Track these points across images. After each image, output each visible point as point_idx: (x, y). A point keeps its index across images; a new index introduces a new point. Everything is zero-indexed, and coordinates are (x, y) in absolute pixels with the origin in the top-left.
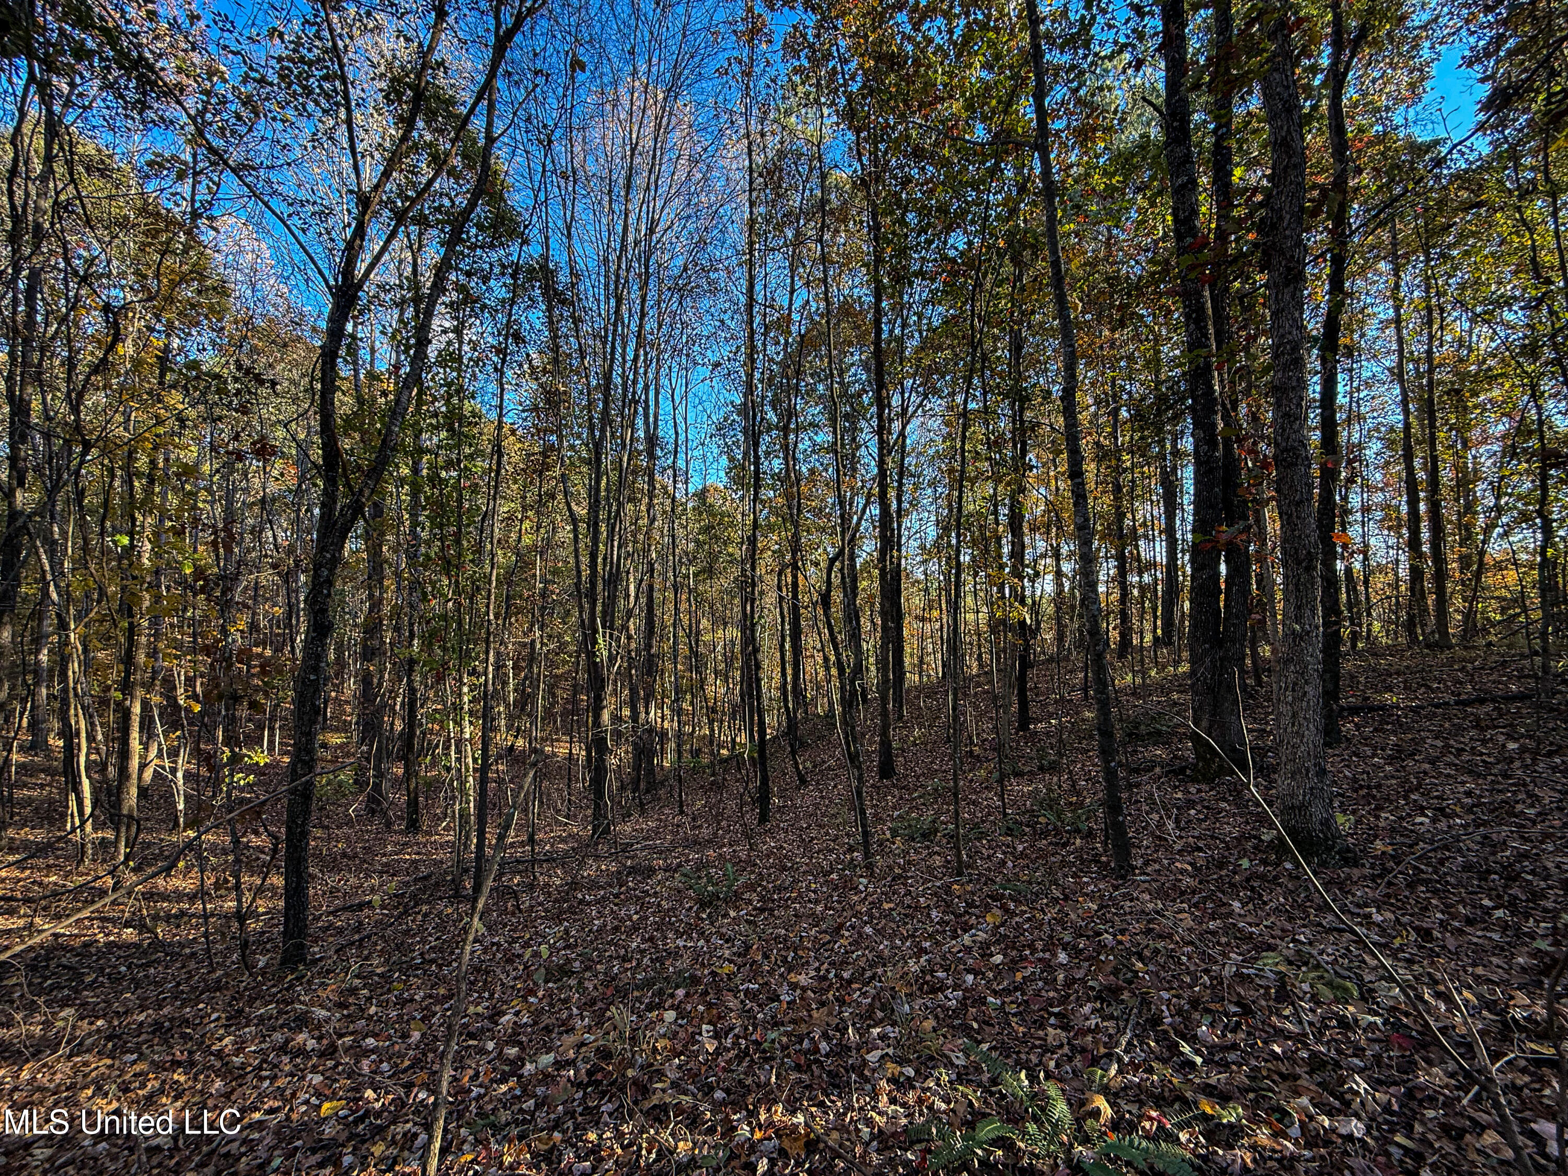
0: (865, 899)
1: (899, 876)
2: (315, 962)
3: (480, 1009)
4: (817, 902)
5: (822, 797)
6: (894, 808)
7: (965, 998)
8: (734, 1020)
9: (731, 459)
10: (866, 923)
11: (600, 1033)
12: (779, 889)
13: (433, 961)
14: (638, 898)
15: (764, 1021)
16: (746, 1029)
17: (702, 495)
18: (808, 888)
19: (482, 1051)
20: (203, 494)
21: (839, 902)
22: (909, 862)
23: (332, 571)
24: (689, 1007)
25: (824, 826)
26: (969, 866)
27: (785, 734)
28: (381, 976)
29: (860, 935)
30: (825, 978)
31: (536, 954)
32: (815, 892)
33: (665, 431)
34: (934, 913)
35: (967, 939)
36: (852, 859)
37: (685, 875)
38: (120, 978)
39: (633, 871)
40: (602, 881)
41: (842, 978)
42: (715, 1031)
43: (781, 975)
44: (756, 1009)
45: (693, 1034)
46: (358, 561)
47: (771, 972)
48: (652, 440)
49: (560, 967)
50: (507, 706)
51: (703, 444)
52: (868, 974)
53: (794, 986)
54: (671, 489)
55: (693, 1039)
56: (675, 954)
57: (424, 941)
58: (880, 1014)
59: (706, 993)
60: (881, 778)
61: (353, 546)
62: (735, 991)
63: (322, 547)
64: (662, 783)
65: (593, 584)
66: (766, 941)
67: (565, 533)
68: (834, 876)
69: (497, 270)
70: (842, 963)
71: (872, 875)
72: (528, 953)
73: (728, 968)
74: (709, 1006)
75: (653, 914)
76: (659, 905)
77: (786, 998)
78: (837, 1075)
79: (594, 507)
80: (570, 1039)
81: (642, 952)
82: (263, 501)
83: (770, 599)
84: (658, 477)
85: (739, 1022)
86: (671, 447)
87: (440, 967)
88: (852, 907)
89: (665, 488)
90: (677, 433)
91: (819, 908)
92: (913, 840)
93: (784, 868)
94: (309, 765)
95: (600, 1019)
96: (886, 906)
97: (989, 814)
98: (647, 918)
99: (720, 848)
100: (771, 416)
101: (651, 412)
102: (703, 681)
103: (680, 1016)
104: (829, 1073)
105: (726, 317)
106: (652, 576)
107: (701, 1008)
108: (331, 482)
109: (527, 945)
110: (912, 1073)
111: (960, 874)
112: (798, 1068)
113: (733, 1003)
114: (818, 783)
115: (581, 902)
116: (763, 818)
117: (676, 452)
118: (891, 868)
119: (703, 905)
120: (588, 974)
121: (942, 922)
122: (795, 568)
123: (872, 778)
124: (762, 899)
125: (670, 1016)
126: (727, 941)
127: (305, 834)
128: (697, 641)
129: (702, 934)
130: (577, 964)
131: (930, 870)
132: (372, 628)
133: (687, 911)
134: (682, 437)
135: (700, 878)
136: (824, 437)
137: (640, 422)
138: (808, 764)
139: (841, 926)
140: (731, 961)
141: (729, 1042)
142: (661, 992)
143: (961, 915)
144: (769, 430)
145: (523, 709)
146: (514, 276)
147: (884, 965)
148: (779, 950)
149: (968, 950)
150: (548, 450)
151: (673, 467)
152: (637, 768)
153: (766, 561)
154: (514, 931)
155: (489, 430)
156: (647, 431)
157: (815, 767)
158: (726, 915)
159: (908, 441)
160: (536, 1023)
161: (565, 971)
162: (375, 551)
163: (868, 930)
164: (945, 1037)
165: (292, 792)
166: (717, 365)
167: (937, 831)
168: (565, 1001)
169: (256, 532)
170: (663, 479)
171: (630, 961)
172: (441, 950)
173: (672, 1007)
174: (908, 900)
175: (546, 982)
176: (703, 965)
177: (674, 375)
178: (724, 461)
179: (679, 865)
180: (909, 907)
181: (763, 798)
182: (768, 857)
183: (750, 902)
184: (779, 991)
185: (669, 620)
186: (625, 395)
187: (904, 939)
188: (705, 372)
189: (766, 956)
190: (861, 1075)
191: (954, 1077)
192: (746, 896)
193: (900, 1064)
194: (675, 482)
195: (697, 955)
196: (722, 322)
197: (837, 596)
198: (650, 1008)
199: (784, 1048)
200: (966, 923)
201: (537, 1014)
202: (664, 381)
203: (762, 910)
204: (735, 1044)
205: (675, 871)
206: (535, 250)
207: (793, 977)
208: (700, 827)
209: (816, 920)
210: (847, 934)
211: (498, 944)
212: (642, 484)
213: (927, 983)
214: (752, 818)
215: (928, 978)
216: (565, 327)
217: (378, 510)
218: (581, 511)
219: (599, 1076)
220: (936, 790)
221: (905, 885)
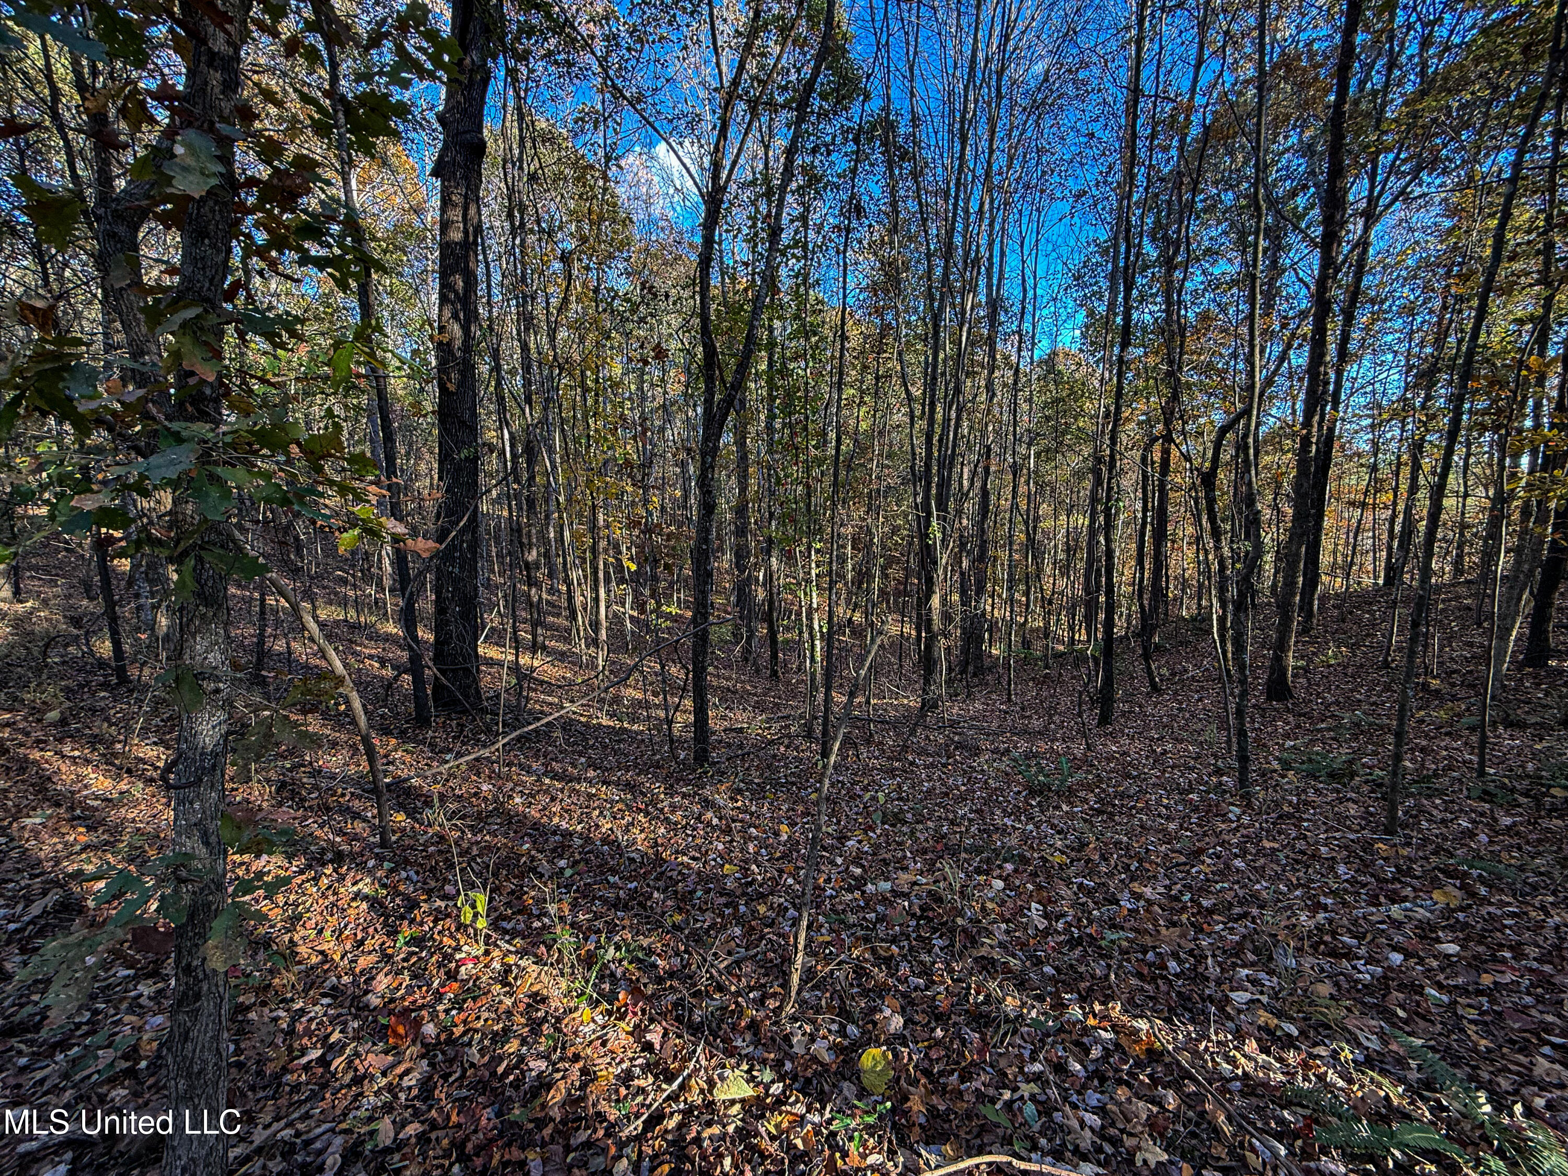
0: (1236, 829)
1: (1289, 816)
2: (715, 763)
3: (830, 830)
4: (1169, 818)
5: (1179, 709)
6: (1287, 736)
7: (1385, 977)
8: (1065, 906)
9: (1091, 314)
10: (1236, 856)
11: (931, 879)
12: (1122, 796)
13: (793, 784)
14: (965, 772)
15: (1100, 919)
16: (1080, 920)
17: (1050, 362)
18: (1159, 802)
19: (833, 863)
20: (628, 404)
21: (1198, 825)
22: (1306, 803)
23: (713, 458)
24: (1017, 883)
25: (1181, 741)
26: (1404, 826)
27: (1136, 635)
28: (758, 785)
29: (1228, 866)
30: (1176, 899)
31: (874, 799)
32: (1166, 807)
33: (1011, 291)
34: (1341, 869)
35: (1396, 911)
36: (1220, 783)
37: (1015, 760)
38: (605, 747)
39: (960, 746)
40: (931, 749)
41: (1200, 905)
42: (1045, 911)
43: (1122, 881)
44: (1091, 905)
45: (1022, 908)
46: (729, 453)
47: (1110, 875)
48: (995, 305)
49: (895, 815)
50: (846, 584)
51: (1055, 300)
52: (1237, 910)
53: (1138, 897)
54: (1014, 359)
55: (1020, 911)
56: (1004, 831)
57: (786, 767)
58: (1251, 957)
59: (1034, 875)
60: (1269, 698)
61: (727, 438)
62: (1069, 883)
63: (706, 439)
64: (990, 669)
65: (928, 466)
66: (1106, 844)
67: (899, 417)
68: (1194, 796)
69: (838, 140)
70: (1200, 889)
71: (1249, 805)
72: (867, 796)
73: (1058, 858)
74: (1039, 887)
75: (981, 789)
76: (986, 782)
77: (1126, 904)
78: (1190, 999)
79: (931, 384)
80: (904, 877)
81: (970, 820)
82: (664, 406)
83: (1129, 481)
84: (999, 346)
85: (1071, 912)
86: (1016, 309)
87: (799, 789)
88: (1218, 835)
89: (1006, 358)
90: (1025, 290)
91: (1172, 826)
92: (1316, 778)
93: (1128, 776)
94: (705, 616)
95: (931, 868)
96: (1267, 844)
97: (1450, 768)
98: (974, 792)
99: (1052, 741)
100: (1150, 251)
101: (996, 269)
102: (1039, 570)
103: (1008, 887)
104: (1179, 994)
105: (1096, 127)
106: (988, 457)
107: (1030, 887)
108: (709, 381)
109: (865, 789)
110: (1296, 1033)
111: (1390, 831)
112: (1140, 976)
113: (1064, 891)
114: (1176, 693)
115: (912, 763)
116: (1104, 720)
117: (1023, 314)
118: (1278, 804)
119: (1032, 793)
120: (920, 827)
121: (1352, 882)
122: (1168, 439)
123: (1257, 697)
124: (1100, 801)
125: (999, 884)
126: (1059, 833)
127: (704, 669)
128: (1035, 528)
129: (1030, 818)
130: (909, 815)
131: (1342, 819)
132: (741, 511)
133: (1014, 793)
134: (1030, 294)
135: (1029, 766)
136: (1228, 268)
137: (982, 283)
138: (1164, 671)
139: (1201, 851)
140: (1063, 853)
141: (1060, 926)
142: (988, 861)
143: (1387, 881)
144: (1145, 268)
145: (859, 587)
146: (856, 141)
147: (1262, 907)
148: (1120, 856)
149: (1398, 925)
150: (885, 329)
151: (1019, 332)
152: (965, 650)
153: (1130, 431)
154: (856, 774)
155: (832, 317)
156: (989, 295)
157: (1173, 674)
158: (1058, 808)
159: (1371, 251)
160: (874, 854)
161: (897, 819)
162: (741, 443)
163: (1239, 863)
164: (1349, 1010)
165: (695, 635)
166: (1078, 196)
167: (1353, 775)
168: (899, 844)
169: (662, 430)
170: (1006, 348)
171: (959, 825)
172: (799, 777)
173: (1000, 877)
174: (1300, 845)
175: (883, 823)
176: (1031, 847)
177: (1025, 220)
178: (1081, 317)
179: (1008, 750)
180: (1303, 852)
181: (1105, 700)
182: (1109, 760)
183: (1086, 801)
184: (1119, 896)
185: (1005, 504)
186: (967, 254)
187: (1292, 887)
188: (1064, 207)
189: (1104, 858)
190: (1222, 1009)
191: (1361, 1058)
192: (1082, 794)
193: (1278, 1018)
194: (1019, 350)
195: (1025, 838)
196: (1091, 136)
197: (1223, 477)
198: (978, 871)
199: (1123, 952)
200: (1395, 891)
201: (876, 847)
202: (1013, 230)
203: (1099, 812)
204: (1067, 930)
205: (1003, 754)
206: (875, 105)
207: (1136, 887)
208: (1030, 717)
209: (1168, 838)
210: (1209, 861)
211: (843, 783)
212: (981, 355)
213: (1325, 943)
214: (1091, 717)
215: (1327, 938)
216: (905, 187)
217: (742, 402)
218: (916, 392)
219: (931, 914)
220: (1357, 725)
221: (1298, 827)
